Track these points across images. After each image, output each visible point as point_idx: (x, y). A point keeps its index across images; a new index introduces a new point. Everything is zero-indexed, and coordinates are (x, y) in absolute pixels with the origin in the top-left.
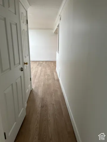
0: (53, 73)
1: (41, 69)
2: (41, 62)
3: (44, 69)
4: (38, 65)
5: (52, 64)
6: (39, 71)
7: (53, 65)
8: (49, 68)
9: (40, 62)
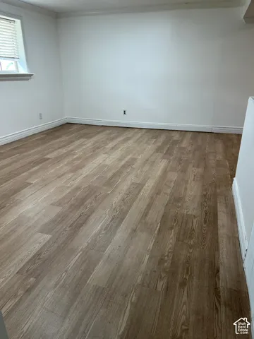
0: (216, 215)
1: (165, 172)
2: (176, 137)
3: (174, 176)
4: (158, 150)
5: (220, 146)
6: (150, 184)
7: (220, 157)
8: (200, 170)
9: (173, 134)
